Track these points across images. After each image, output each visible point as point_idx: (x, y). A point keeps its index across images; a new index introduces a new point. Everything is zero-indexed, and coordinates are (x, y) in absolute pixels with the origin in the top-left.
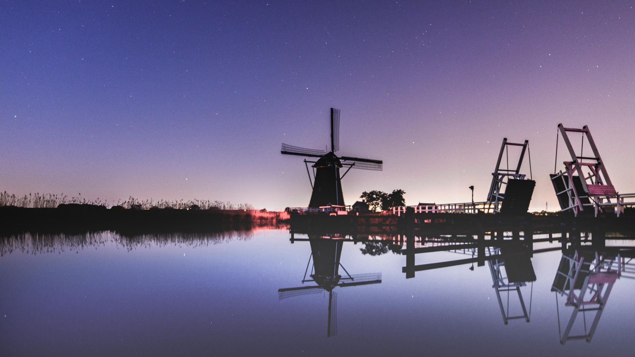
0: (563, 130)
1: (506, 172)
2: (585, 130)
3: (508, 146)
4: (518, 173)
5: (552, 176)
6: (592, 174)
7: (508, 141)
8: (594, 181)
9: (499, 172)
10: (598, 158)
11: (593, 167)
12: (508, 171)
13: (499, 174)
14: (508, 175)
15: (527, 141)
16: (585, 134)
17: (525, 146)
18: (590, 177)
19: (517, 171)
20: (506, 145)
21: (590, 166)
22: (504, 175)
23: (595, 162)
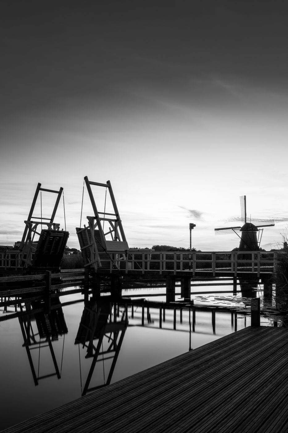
0: (88, 183)
1: (39, 221)
2: (108, 185)
3: (42, 191)
4: (53, 222)
5: (77, 229)
6: (112, 229)
7: (42, 187)
8: (114, 236)
9: (32, 220)
10: (117, 215)
11: (113, 223)
12: (41, 218)
13: (32, 222)
14: (42, 223)
15: (62, 189)
16: (107, 188)
17: (60, 192)
18: (111, 232)
19: (52, 220)
20: (40, 191)
21: (110, 221)
22: (37, 223)
23: (115, 218)
